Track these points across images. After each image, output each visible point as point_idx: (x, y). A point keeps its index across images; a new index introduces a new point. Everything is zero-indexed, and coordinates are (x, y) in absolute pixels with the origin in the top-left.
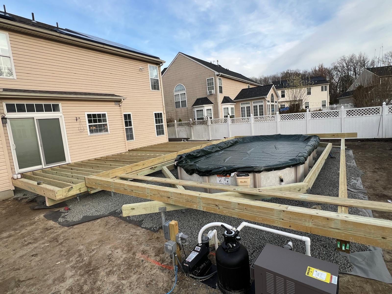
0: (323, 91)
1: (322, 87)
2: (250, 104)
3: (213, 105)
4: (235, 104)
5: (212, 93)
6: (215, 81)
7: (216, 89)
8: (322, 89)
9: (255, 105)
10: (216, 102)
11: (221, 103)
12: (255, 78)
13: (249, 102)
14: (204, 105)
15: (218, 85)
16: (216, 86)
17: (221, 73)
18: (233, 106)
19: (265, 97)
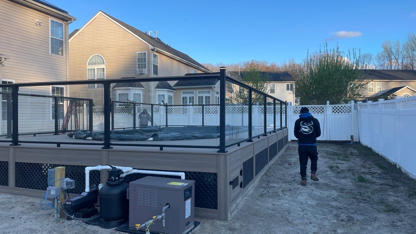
0: (289, 90)
1: (288, 85)
2: (194, 94)
3: (143, 88)
4: (175, 91)
5: (143, 73)
6: (149, 57)
7: (149, 67)
8: (287, 88)
9: (201, 95)
10: (148, 85)
11: (155, 87)
12: (211, 66)
13: (193, 91)
14: (130, 88)
15: (153, 64)
16: (149, 64)
17: (156, 48)
18: (172, 94)
19: (213, 86)
